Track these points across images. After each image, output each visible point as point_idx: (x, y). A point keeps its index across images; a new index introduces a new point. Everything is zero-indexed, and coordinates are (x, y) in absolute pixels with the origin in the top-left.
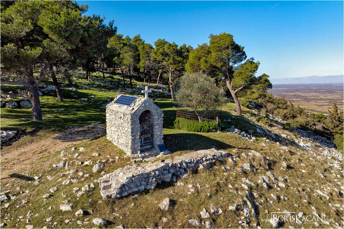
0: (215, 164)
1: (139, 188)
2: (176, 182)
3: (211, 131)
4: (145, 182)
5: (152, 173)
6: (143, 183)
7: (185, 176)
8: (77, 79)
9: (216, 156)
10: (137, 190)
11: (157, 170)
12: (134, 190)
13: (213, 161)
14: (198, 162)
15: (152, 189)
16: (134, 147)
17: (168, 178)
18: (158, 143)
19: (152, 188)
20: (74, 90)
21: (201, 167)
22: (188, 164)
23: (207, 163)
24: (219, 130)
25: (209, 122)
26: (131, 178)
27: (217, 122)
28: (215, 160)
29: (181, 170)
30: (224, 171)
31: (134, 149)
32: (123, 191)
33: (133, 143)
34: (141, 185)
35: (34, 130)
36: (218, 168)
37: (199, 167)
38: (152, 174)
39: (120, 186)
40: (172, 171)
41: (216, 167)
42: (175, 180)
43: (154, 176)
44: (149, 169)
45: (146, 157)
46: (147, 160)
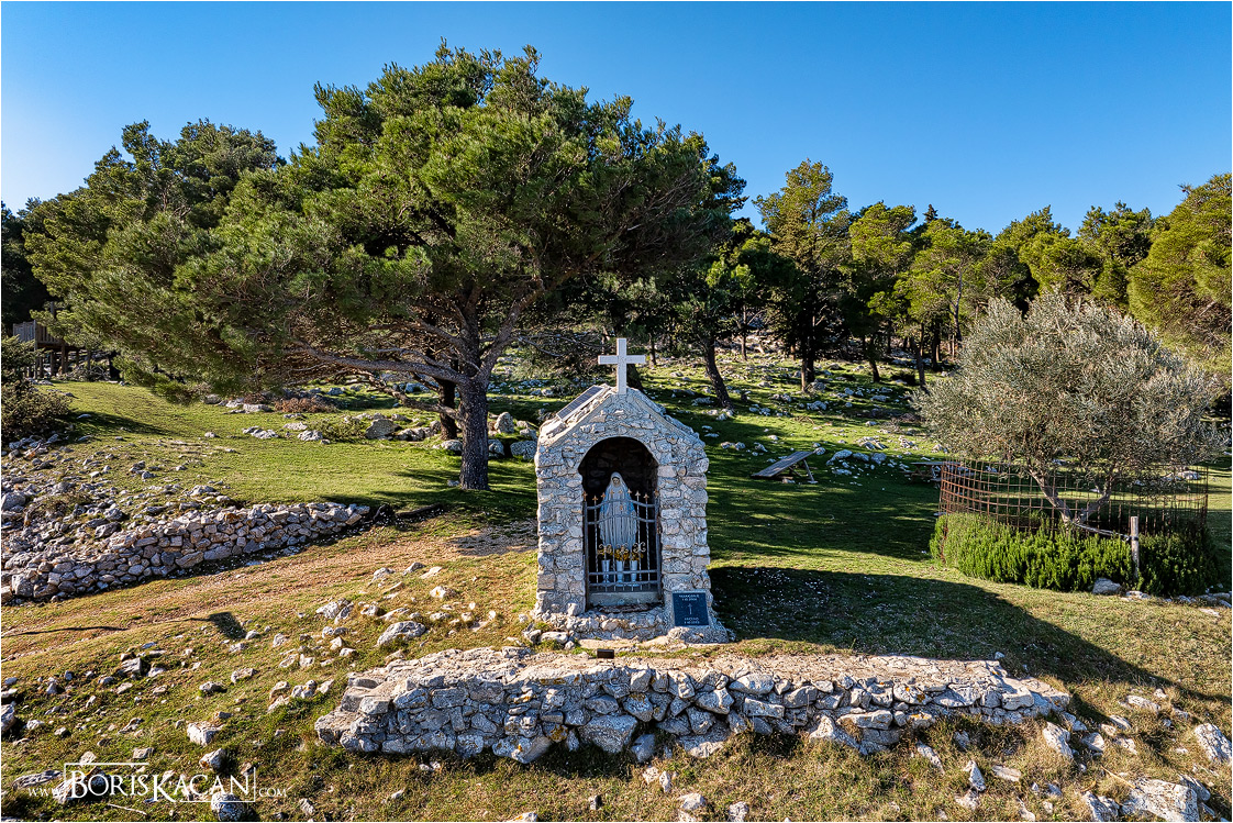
0: (922, 736)
1: (461, 738)
2: (647, 763)
3: (1085, 587)
4: (488, 723)
5: (524, 689)
6: (481, 722)
7: (707, 748)
8: (766, 385)
9: (954, 696)
10: (451, 744)
11: (556, 683)
12: (435, 742)
13: (917, 717)
14: (814, 703)
15: (509, 760)
16: (556, 583)
17: (612, 733)
18: (680, 587)
19: (513, 755)
20: (722, 417)
21: (825, 729)
22: (747, 700)
23: (867, 720)
24: (1142, 589)
25: (1083, 537)
26: (424, 687)
27: (1134, 542)
28: (928, 716)
29: (694, 716)
30: (967, 787)
31: (554, 590)
32: (386, 731)
33: (551, 564)
34: (470, 728)
35: (425, 510)
36: (936, 759)
37: (812, 724)
38: (523, 696)
39: (374, 708)
40: (642, 709)
41: (923, 751)
42: (641, 752)
43: (534, 707)
44: (526, 674)
45: (600, 633)
46: (591, 644)
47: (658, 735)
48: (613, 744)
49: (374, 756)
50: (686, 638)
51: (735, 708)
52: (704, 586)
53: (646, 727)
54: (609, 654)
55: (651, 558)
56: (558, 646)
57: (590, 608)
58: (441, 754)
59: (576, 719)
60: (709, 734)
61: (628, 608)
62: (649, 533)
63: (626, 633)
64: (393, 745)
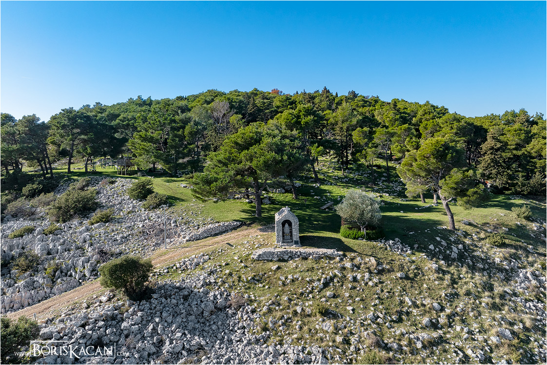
0: (322, 258)
2: (290, 261)
3: (357, 239)
6: (271, 256)
7: (297, 259)
9: (327, 253)
11: (279, 252)
13: (322, 256)
14: (310, 254)
17: (286, 257)
18: (295, 240)
19: (275, 260)
23: (316, 256)
24: (366, 239)
30: (326, 263)
31: (278, 240)
32: (259, 257)
34: (269, 257)
35: (251, 223)
37: (310, 256)
38: (275, 253)
39: (258, 255)
40: (290, 255)
41: (322, 260)
42: (289, 259)
43: (277, 254)
44: (276, 251)
45: (284, 246)
46: (283, 247)
47: (291, 258)
48: (286, 259)
49: (258, 260)
50: (296, 246)
51: (301, 255)
52: (298, 239)
53: (290, 257)
54: (285, 248)
55: (291, 236)
56: (279, 247)
57: (283, 242)
58: (266, 260)
59: (282, 256)
60: (297, 257)
61: (288, 242)
62: (291, 232)
63: (288, 246)
64: (261, 259)
